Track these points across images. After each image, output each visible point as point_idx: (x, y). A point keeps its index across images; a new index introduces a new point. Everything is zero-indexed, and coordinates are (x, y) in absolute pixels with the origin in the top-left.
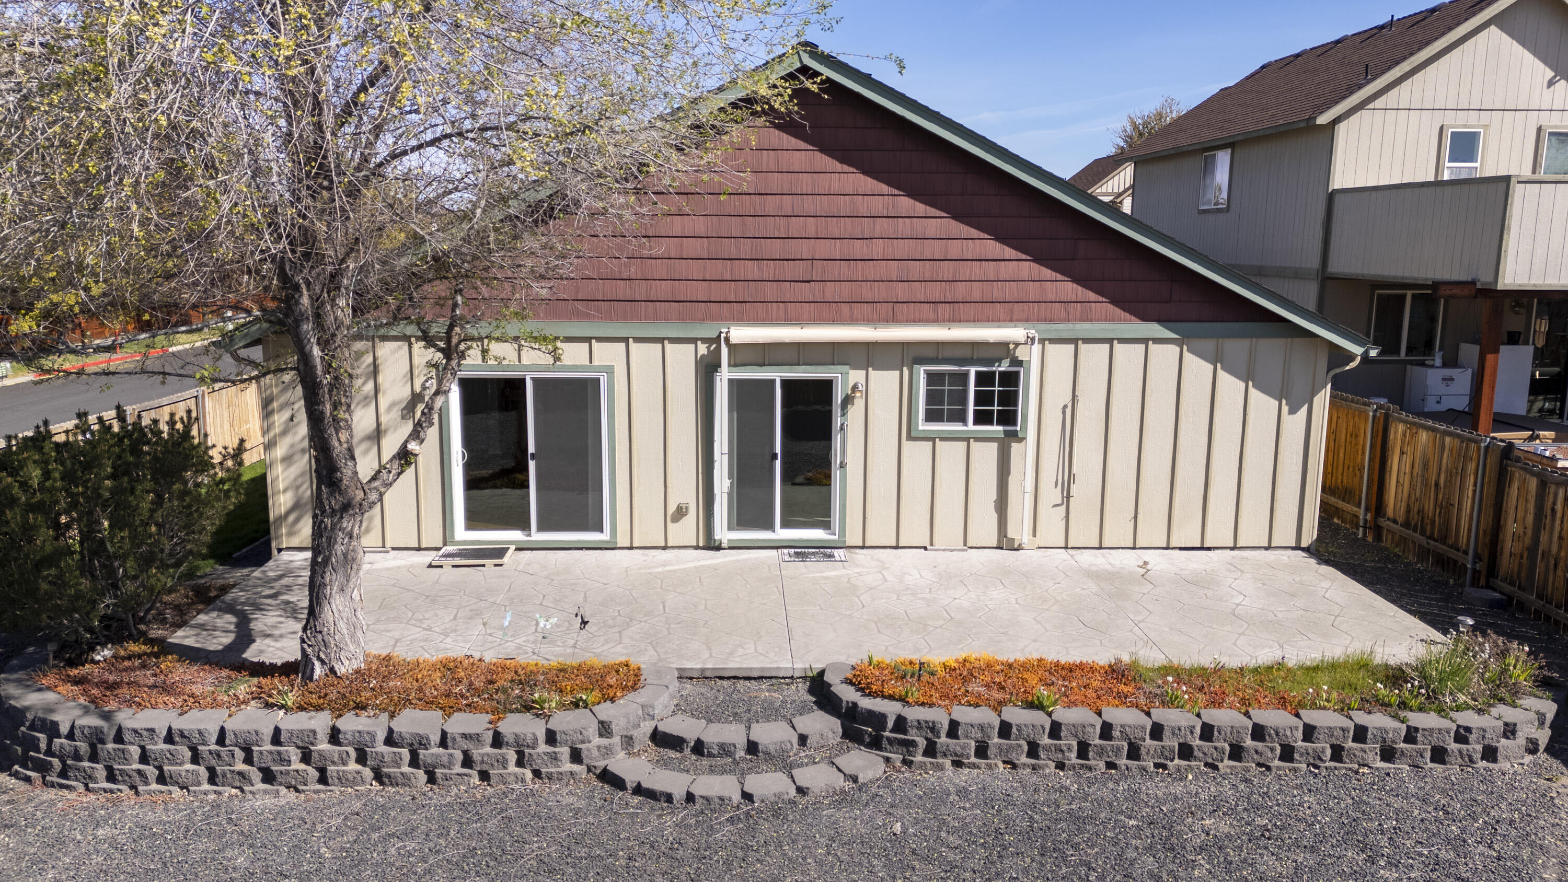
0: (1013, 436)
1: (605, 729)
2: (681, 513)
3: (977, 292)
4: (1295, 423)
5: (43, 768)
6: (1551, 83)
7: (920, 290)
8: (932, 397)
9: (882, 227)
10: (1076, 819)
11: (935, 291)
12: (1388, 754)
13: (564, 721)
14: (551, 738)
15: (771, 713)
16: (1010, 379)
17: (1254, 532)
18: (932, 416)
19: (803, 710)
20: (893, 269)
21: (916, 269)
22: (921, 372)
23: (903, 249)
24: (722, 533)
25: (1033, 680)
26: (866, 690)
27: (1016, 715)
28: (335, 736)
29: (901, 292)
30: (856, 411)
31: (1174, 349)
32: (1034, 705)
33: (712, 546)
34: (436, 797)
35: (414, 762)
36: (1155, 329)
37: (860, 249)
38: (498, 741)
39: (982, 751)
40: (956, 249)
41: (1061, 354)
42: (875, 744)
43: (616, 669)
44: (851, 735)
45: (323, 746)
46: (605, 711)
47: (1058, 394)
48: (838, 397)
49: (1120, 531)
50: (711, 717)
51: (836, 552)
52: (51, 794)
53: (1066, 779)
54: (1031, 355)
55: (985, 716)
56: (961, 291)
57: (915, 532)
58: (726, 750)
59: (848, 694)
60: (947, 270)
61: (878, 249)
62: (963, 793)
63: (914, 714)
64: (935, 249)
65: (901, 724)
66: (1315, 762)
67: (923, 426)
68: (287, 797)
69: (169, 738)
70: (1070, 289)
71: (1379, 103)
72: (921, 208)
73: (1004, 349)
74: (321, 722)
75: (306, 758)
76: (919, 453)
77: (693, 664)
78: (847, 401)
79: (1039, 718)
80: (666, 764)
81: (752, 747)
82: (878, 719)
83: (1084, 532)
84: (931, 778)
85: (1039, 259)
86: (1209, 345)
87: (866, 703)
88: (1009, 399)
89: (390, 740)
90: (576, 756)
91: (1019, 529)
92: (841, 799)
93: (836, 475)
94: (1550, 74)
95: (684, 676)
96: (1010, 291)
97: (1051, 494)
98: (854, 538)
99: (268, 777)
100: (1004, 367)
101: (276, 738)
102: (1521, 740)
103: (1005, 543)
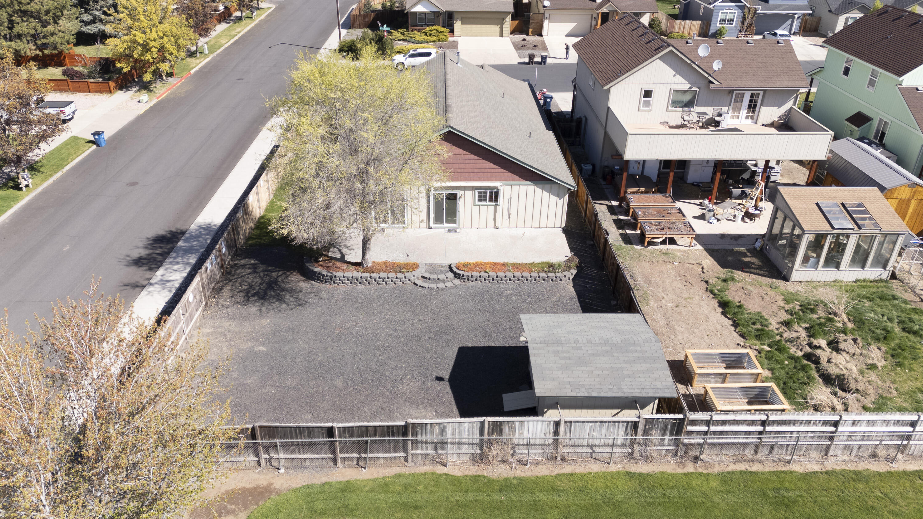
0: (497, 205)
1: (414, 276)
2: (422, 221)
3: (489, 175)
4: (560, 202)
5: (322, 281)
6: (674, 76)
7: (476, 175)
8: (479, 197)
9: (468, 161)
10: (488, 291)
11: (479, 175)
12: (544, 280)
13: (407, 275)
14: (405, 277)
15: (442, 272)
16: (497, 193)
17: (551, 224)
18: (479, 200)
19: (447, 272)
20: (470, 170)
21: (476, 170)
22: (477, 191)
23: (472, 166)
24: (432, 225)
25: (488, 266)
26: (458, 269)
27: (483, 274)
28: (371, 277)
29: (472, 175)
30: (462, 200)
31: (533, 187)
32: (486, 272)
33: (430, 228)
34: (387, 287)
35: (383, 281)
36: (529, 183)
37: (462, 166)
38: (397, 278)
39: (476, 280)
40: (484, 166)
41: (508, 188)
42: (459, 278)
43: (414, 264)
44: (455, 277)
45: (369, 279)
46: (414, 273)
47: (507, 196)
48: (458, 197)
49: (520, 224)
50: (431, 273)
51: (458, 230)
52: (324, 285)
53: (490, 284)
54: (501, 189)
55: (477, 274)
56: (485, 175)
57: (475, 225)
58: (434, 279)
59: (455, 269)
60: (482, 170)
61: (467, 166)
62: (472, 287)
63: (465, 274)
64: (480, 166)
65: (463, 275)
66: (531, 281)
67: (477, 203)
68: (364, 286)
69: (344, 277)
70: (510, 174)
71: (623, 81)
72: (476, 157)
73: (496, 188)
74: (367, 275)
75: (366, 280)
76: (476, 209)
77: (428, 263)
78: (460, 198)
79: (486, 274)
80: (424, 281)
81: (438, 279)
82: (459, 275)
83: (513, 224)
84: (468, 284)
85: (503, 168)
86: (541, 186)
87: (458, 272)
88: (497, 197)
89: (379, 278)
90: (409, 280)
91: (498, 224)
92: (452, 288)
93: (458, 213)
94: (674, 73)
95: (426, 265)
96: (497, 175)
97: (506, 217)
98: (461, 226)
99: (360, 283)
100: (495, 190)
101: (361, 277)
102: (567, 278)
103: (495, 227)
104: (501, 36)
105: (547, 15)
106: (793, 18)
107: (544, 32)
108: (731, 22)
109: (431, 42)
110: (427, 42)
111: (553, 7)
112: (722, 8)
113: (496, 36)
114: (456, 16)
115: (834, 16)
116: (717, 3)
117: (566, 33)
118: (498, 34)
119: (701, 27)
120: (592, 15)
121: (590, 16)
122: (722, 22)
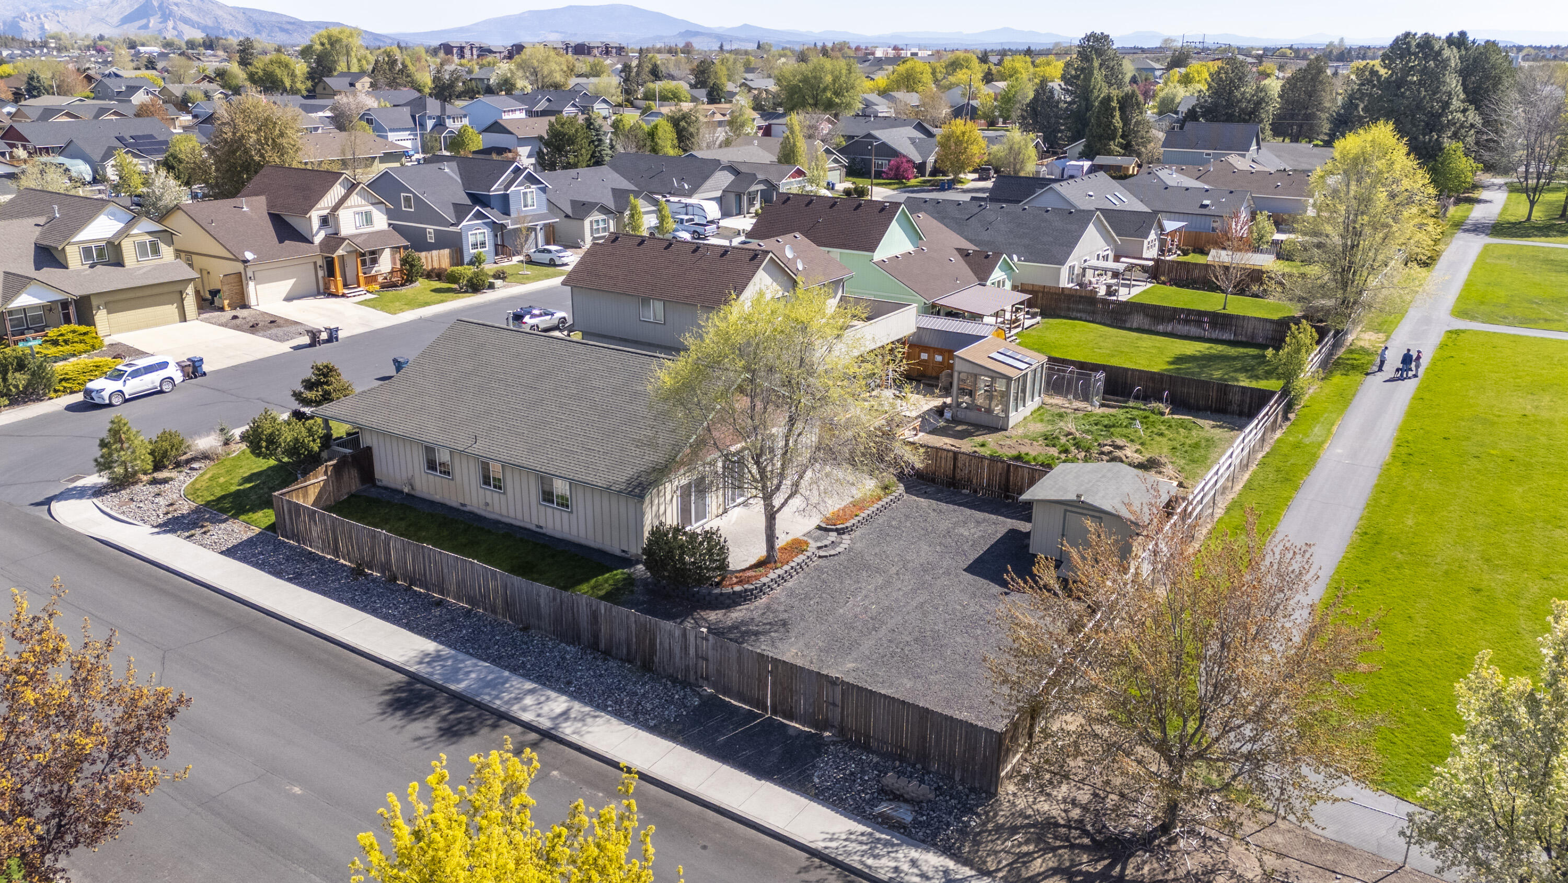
33: (727, 511)
104: (183, 318)
105: (250, 274)
106: (535, 230)
107: (253, 301)
108: (483, 244)
109: (80, 353)
110: (74, 355)
111: (259, 260)
112: (470, 228)
113: (174, 322)
114: (94, 302)
115: (574, 223)
116: (464, 223)
117: (284, 296)
118: (177, 318)
119: (452, 257)
120: (315, 263)
121: (312, 266)
122: (475, 246)
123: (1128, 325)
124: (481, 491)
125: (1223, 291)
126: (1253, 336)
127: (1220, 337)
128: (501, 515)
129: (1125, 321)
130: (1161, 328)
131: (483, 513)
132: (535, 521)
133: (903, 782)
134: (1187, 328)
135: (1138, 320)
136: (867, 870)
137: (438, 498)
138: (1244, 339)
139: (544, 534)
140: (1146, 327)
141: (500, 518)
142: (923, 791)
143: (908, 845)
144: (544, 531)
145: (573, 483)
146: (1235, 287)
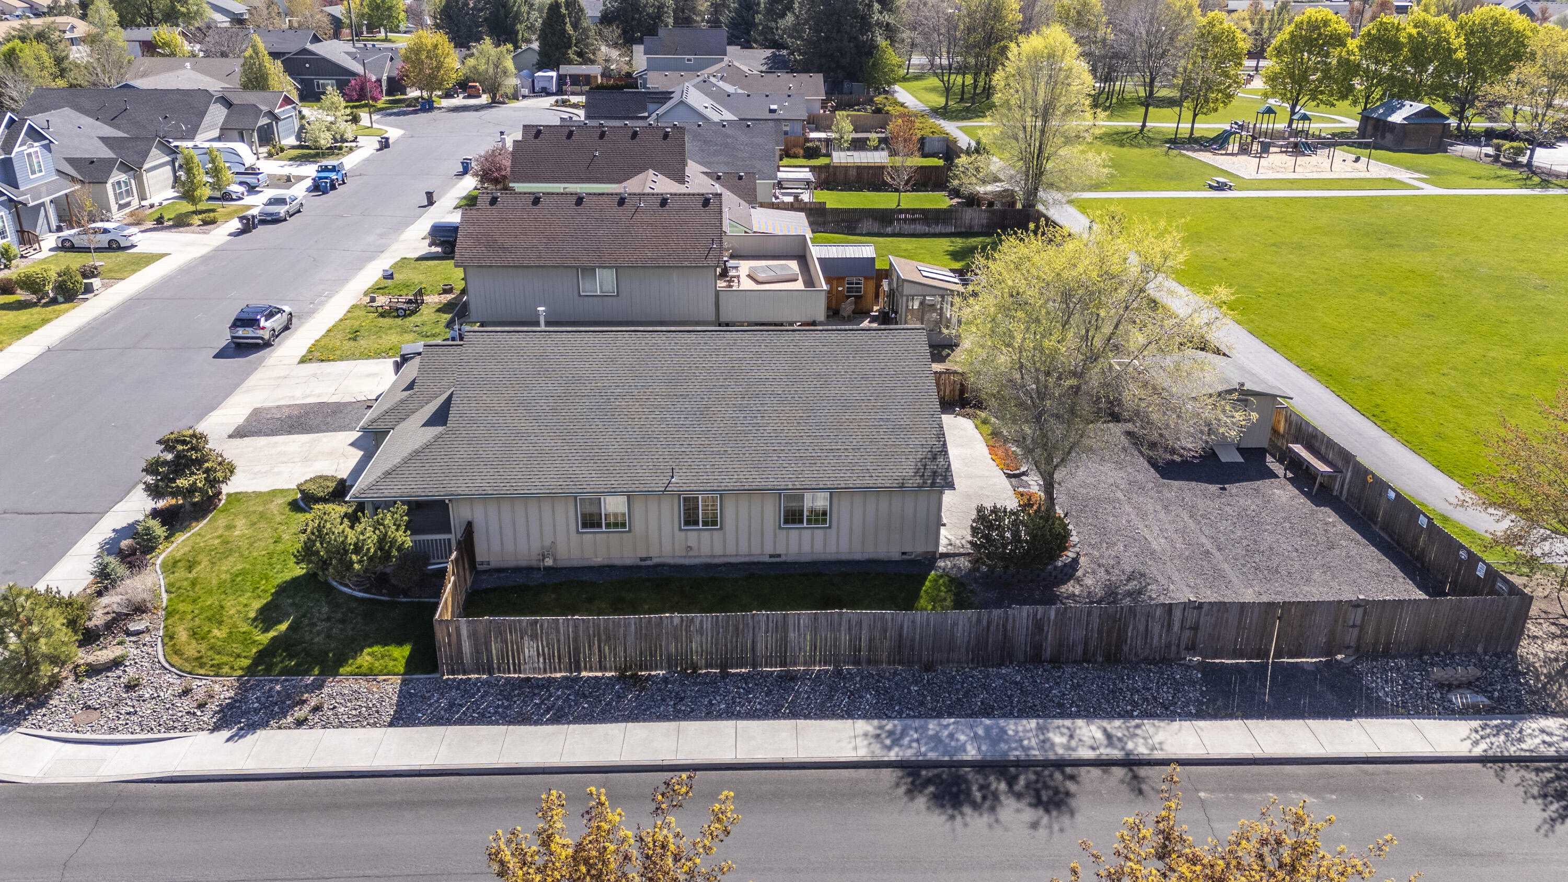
123: (858, 231)
124: (680, 536)
125: (897, 190)
126: (971, 227)
127: (943, 231)
128: (713, 557)
129: (855, 228)
130: (889, 230)
131: (687, 562)
132: (769, 550)
133: (1450, 671)
134: (912, 227)
135: (867, 225)
136: (1528, 754)
137: (599, 560)
138: (963, 230)
139: (785, 563)
140: (876, 231)
141: (709, 561)
142: (1473, 671)
143: (1520, 719)
144: (783, 559)
145: (834, 493)
146: (906, 184)
